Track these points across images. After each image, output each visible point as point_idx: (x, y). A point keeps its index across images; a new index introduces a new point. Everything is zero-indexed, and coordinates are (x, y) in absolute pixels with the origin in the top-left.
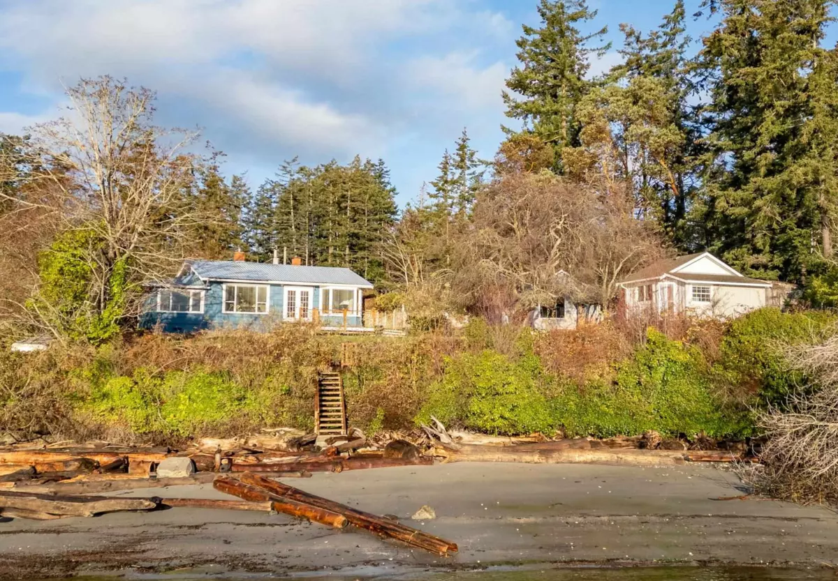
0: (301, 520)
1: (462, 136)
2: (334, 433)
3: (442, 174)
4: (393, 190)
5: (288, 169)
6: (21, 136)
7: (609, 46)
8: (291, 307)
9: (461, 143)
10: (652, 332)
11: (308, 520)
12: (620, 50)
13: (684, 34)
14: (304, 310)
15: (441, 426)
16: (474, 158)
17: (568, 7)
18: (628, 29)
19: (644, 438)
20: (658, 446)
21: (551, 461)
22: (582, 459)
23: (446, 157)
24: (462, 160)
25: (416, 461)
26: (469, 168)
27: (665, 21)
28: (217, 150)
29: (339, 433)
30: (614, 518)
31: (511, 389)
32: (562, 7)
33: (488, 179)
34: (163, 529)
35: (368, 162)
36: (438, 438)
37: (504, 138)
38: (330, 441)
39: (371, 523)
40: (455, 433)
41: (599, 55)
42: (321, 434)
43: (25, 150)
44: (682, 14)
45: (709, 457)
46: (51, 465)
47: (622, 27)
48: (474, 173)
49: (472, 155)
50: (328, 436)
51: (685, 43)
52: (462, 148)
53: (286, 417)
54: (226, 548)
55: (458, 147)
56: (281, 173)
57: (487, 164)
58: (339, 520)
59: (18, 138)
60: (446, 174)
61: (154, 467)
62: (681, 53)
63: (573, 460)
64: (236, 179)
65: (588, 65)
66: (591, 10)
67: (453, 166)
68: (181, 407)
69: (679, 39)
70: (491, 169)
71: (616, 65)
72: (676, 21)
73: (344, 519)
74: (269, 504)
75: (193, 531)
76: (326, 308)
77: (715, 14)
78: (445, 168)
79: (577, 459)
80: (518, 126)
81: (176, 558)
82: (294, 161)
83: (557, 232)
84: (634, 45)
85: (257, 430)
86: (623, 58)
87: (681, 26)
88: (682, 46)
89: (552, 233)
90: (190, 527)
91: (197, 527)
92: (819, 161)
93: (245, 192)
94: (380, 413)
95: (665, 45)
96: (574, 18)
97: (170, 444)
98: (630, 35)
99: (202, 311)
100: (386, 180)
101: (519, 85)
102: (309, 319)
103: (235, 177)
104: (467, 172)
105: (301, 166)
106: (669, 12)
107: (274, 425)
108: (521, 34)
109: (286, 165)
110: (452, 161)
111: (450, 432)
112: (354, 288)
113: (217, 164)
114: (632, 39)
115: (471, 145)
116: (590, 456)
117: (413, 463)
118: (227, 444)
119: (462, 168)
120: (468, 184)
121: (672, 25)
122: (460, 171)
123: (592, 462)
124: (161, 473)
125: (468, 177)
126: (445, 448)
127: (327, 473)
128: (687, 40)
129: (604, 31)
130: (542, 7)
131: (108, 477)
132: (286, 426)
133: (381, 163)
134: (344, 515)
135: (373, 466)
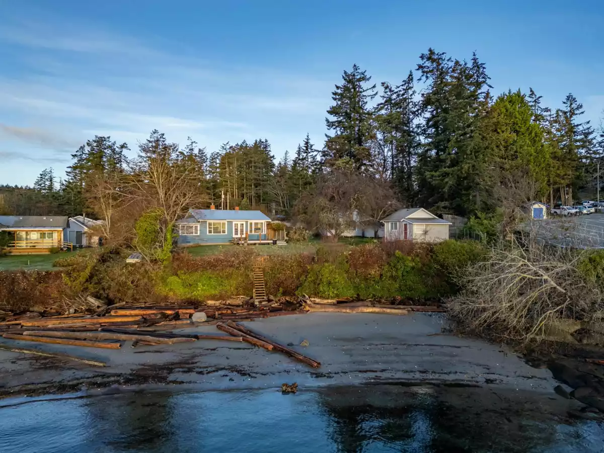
0: (255, 346)
1: (306, 137)
2: (262, 298)
3: (297, 156)
4: (273, 157)
5: (225, 148)
6: (106, 137)
7: (377, 93)
8: (236, 230)
9: (306, 141)
10: (398, 253)
11: (258, 346)
12: (382, 95)
13: (413, 90)
14: (242, 231)
15: (307, 296)
16: (313, 148)
17: (357, 75)
18: (385, 85)
19: (394, 300)
20: (400, 304)
21: (354, 312)
22: (368, 311)
23: (299, 148)
24: (307, 149)
25: (298, 313)
26: (310, 153)
27: (404, 83)
28: (193, 141)
29: (264, 298)
30: (383, 346)
31: (337, 280)
32: (354, 75)
33: (319, 158)
34: (201, 351)
35: (260, 140)
36: (305, 302)
37: (326, 139)
38: (260, 302)
39: (284, 350)
40: (313, 299)
41: (372, 98)
42: (256, 299)
43: (108, 143)
44: (412, 79)
45: (422, 309)
46: (149, 315)
47: (383, 84)
48: (312, 155)
49: (311, 146)
50: (259, 300)
51: (413, 94)
52: (307, 143)
53: (241, 291)
54: (228, 361)
55: (305, 143)
56: (221, 149)
57: (319, 151)
58: (271, 347)
59: (104, 137)
60: (299, 156)
61: (191, 315)
62: (411, 99)
63: (364, 311)
64: (200, 150)
65: (366, 102)
66: (368, 77)
67: (303, 152)
68: (199, 288)
69: (410, 92)
70: (321, 154)
71: (379, 103)
72: (409, 83)
73: (273, 347)
74: (241, 338)
75: (213, 352)
76: (251, 231)
77: (428, 80)
78: (299, 153)
79: (365, 311)
80: (332, 133)
81: (210, 367)
82: (227, 143)
83: (354, 199)
84: (389, 93)
85: (229, 297)
86: (383, 99)
87: (411, 85)
88: (411, 95)
89: (352, 200)
90: (212, 350)
91: (214, 349)
92: (475, 162)
93: (205, 156)
94: (281, 290)
95: (403, 95)
96: (359, 80)
97: (195, 304)
98: (386, 88)
99: (199, 234)
100: (269, 149)
101: (333, 111)
102: (244, 236)
103: (200, 149)
104: (309, 155)
105: (231, 146)
106: (406, 78)
107: (236, 295)
108: (335, 90)
109: (223, 146)
110: (302, 150)
111: (311, 299)
112: (263, 221)
113: (193, 147)
114: (388, 90)
115: (311, 142)
116: (370, 310)
117: (296, 314)
118: (217, 303)
119: (306, 152)
120: (309, 160)
121: (407, 85)
122: (306, 154)
123: (372, 312)
124: (194, 319)
125: (309, 157)
126: (309, 306)
127: (261, 318)
128: (414, 92)
129: (374, 87)
130: (345, 76)
131: (173, 322)
132: (241, 295)
133: (266, 141)
134: (273, 345)
135: (280, 315)
